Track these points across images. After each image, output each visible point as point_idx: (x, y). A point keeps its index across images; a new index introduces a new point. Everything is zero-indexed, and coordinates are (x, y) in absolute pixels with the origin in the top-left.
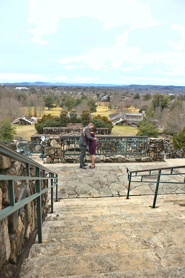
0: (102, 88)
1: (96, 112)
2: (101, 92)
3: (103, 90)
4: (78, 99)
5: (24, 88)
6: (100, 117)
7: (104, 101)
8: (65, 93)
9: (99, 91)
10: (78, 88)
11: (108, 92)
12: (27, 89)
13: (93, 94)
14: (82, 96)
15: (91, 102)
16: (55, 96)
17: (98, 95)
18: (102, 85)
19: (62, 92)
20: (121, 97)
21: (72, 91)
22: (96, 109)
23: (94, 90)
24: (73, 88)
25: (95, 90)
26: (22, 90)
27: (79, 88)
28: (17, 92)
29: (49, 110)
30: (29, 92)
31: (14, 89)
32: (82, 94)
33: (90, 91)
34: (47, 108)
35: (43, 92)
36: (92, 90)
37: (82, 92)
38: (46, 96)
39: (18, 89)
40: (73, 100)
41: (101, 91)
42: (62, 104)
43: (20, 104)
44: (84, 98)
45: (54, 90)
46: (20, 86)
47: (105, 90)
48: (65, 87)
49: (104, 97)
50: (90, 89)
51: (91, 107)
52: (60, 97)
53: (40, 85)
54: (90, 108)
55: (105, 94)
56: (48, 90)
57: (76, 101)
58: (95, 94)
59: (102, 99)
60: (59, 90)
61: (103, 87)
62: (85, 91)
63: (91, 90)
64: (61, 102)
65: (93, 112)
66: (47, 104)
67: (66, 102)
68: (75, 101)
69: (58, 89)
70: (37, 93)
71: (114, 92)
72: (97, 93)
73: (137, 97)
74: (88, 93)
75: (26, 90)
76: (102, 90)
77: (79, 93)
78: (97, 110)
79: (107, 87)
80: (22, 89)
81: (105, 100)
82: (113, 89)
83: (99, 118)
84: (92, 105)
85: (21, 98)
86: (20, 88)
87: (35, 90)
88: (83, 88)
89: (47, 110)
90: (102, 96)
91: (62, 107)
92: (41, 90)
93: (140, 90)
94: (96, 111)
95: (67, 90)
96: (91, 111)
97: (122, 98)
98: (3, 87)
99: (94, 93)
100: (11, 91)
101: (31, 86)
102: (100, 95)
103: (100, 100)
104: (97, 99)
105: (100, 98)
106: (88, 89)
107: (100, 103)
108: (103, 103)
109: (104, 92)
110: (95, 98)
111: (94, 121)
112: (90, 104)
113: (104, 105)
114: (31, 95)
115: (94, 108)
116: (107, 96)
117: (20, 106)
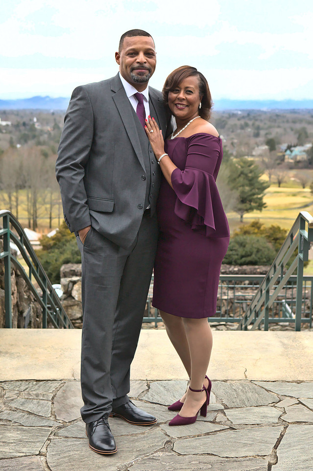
0: (289, 116)
1: (261, 210)
2: (285, 130)
3: (294, 122)
6: (259, 228)
7: (297, 165)
9: (279, 127)
12: (4, 124)
13: (253, 141)
15: (242, 173)
17: (272, 144)
22: (261, 199)
23: (257, 123)
25: (261, 125)
30: (8, 136)
36: (250, 123)
41: (287, 125)
47: (301, 121)
49: (297, 151)
50: (242, 122)
51: (243, 192)
54: (237, 194)
55: (302, 137)
58: (261, 139)
59: (289, 159)
61: (293, 111)
63: (247, 125)
65: (248, 210)
70: (41, 139)
72: (270, 137)
74: (232, 135)
76: (288, 121)
78: (265, 200)
79: (309, 111)
81: (299, 162)
83: (256, 231)
84: (247, 182)
87: (32, 128)
88: (215, 116)
90: (289, 148)
92: (56, 127)
94: (261, 206)
96: (242, 206)
99: (257, 135)
101: (17, 113)
102: (279, 143)
103: (279, 164)
104: (266, 160)
105: (280, 154)
106: (232, 122)
107: (281, 173)
108: (292, 173)
109: (297, 132)
110: (260, 155)
111: (238, 243)
112: (238, 180)
113: (294, 181)
114: (18, 146)
115: (254, 194)
116: (309, 145)
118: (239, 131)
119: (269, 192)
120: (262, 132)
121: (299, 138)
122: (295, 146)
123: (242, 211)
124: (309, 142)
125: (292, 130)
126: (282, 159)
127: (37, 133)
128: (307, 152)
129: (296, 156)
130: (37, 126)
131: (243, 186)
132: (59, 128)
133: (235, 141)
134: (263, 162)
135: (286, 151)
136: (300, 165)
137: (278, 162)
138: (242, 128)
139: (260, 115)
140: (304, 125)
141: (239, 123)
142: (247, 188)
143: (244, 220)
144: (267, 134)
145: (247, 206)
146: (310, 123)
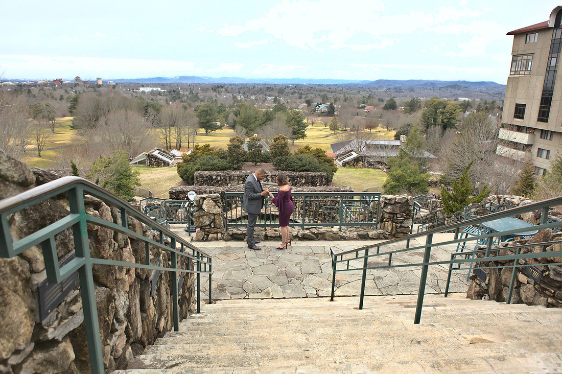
0: (317, 88)
1: (303, 138)
2: (315, 95)
3: (320, 91)
4: (267, 112)
5: (155, 89)
6: (309, 150)
7: (322, 114)
8: (239, 99)
9: (312, 93)
10: (267, 89)
11: (330, 95)
12: (163, 91)
13: (298, 101)
14: (275, 104)
15: (293, 118)
16: (219, 104)
17: (309, 103)
19: (234, 97)
20: (357, 106)
21: (255, 94)
22: (304, 132)
23: (300, 91)
24: (256, 89)
25: (303, 92)
26: (152, 93)
27: (270, 88)
28: (141, 98)
29: (207, 134)
30: (165, 98)
31: (136, 92)
32: (275, 100)
33: (292, 94)
34: (203, 131)
35: (196, 98)
36: (297, 91)
37: (276, 97)
38: (202, 105)
39: (143, 92)
40: (257, 114)
41: (316, 93)
42: (235, 122)
43: (148, 124)
44: (280, 108)
45: (218, 93)
46: (148, 85)
47: (324, 91)
48: (240, 87)
49: (322, 106)
50: (292, 91)
51: (294, 129)
52: (231, 107)
53: (190, 82)
54: (291, 130)
55: (325, 99)
56: (205, 94)
57: (264, 116)
58: (303, 100)
59: (318, 111)
60: (228, 93)
61: (320, 85)
62: (282, 93)
63: (295, 92)
64: (232, 117)
65: (298, 138)
66: (203, 123)
67: (243, 117)
68: (262, 115)
69: (226, 90)
70: (183, 99)
71: (342, 96)
72: (307, 99)
73: (391, 106)
74: (287, 98)
75: (160, 93)
76: (317, 91)
77: (270, 98)
78: (306, 133)
79: (328, 85)
80: (153, 90)
81: (323, 112)
82: (340, 88)
83: (308, 151)
84: (296, 123)
85: (150, 110)
86: (147, 90)
87: (178, 93)
88: (278, 87)
89: (202, 134)
90: (318, 105)
91: (233, 127)
92: (191, 92)
93: (397, 92)
94: (303, 136)
95: (244, 93)
96: (294, 136)
97: (359, 108)
98: (114, 87)
99: (301, 98)
100: (128, 96)
101: (170, 85)
102: (313, 102)
103: (312, 114)
104: (306, 111)
105: (313, 108)
106: (287, 90)
107: (313, 119)
108: (320, 118)
109: (322, 96)
110: (303, 109)
111: (298, 158)
112: (291, 122)
113: (321, 123)
114: (171, 103)
115: (300, 130)
116: (329, 104)
117: (148, 127)
119: (308, 129)
120: (303, 96)
121: (323, 100)
122: (321, 104)
123: (294, 139)
124: (329, 102)
125: (319, 95)
126: (314, 111)
127: (180, 96)
128: (328, 107)
129: (322, 109)
130: (181, 92)
131: (294, 125)
132: (193, 93)
133: (289, 101)
134: (304, 112)
135: (316, 106)
136: (324, 114)
137: (312, 112)
139: (302, 87)
140: (325, 93)
141: (290, 91)
142: (296, 127)
143: (294, 144)
144: (306, 97)
145: (296, 136)
146: (328, 92)
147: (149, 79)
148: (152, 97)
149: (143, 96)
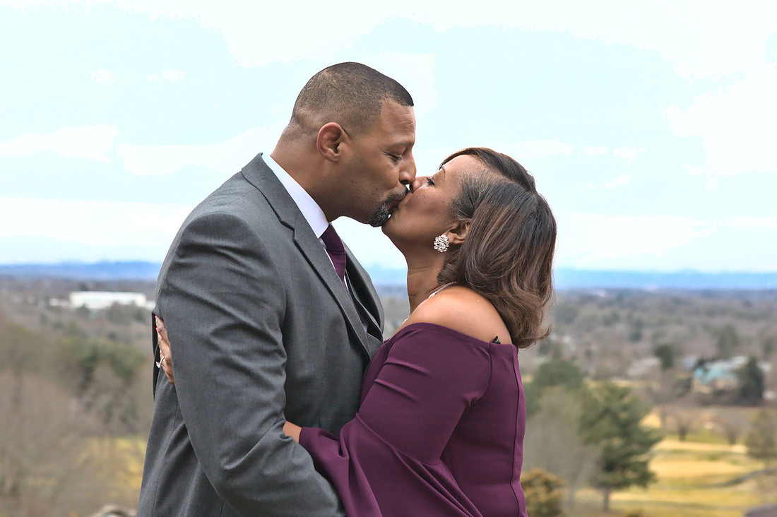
0: (698, 301)
1: (644, 486)
2: (692, 328)
5: (124, 298)
7: (718, 397)
9: (680, 322)
11: (746, 330)
13: (628, 348)
15: (607, 412)
17: (666, 356)
18: (697, 276)
22: (645, 464)
23: (635, 314)
25: (645, 317)
26: (115, 312)
28: (73, 331)
31: (58, 310)
36: (623, 313)
39: (84, 311)
41: (695, 320)
43: (91, 420)
44: (559, 373)
46: (100, 287)
47: (723, 312)
49: (717, 369)
50: (607, 312)
51: (609, 450)
54: (596, 452)
55: (726, 345)
58: (645, 345)
59: (701, 385)
61: (708, 294)
63: (615, 319)
65: (622, 485)
72: (664, 341)
74: (588, 337)
76: (697, 312)
78: (652, 467)
80: (116, 302)
81: (721, 392)
84: (615, 429)
85: (103, 373)
86: (98, 301)
90: (701, 363)
94: (645, 479)
96: (609, 477)
99: (636, 337)
100: (29, 323)
102: (681, 353)
103: (681, 395)
104: (656, 386)
105: (682, 376)
106: (587, 311)
107: (685, 414)
108: (709, 413)
109: (716, 333)
110: (644, 377)
112: (597, 425)
113: (712, 431)
115: (630, 454)
116: (740, 361)
117: (87, 433)
118: (601, 329)
119: (662, 451)
120: (647, 333)
121: (721, 345)
122: (713, 360)
123: (608, 487)
124: (740, 353)
125: (706, 328)
126: (687, 385)
128: (738, 373)
129: (715, 379)
131: (609, 436)
133: (594, 348)
134: (649, 391)
135: (694, 369)
136: (725, 398)
137: (680, 390)
138: (608, 322)
139: (642, 300)
140: (729, 320)
141: (600, 313)
142: (617, 442)
143: (611, 507)
144: (656, 336)
145: (616, 476)
146: (740, 316)
147: (103, 266)
148: (111, 327)
149: (82, 325)
